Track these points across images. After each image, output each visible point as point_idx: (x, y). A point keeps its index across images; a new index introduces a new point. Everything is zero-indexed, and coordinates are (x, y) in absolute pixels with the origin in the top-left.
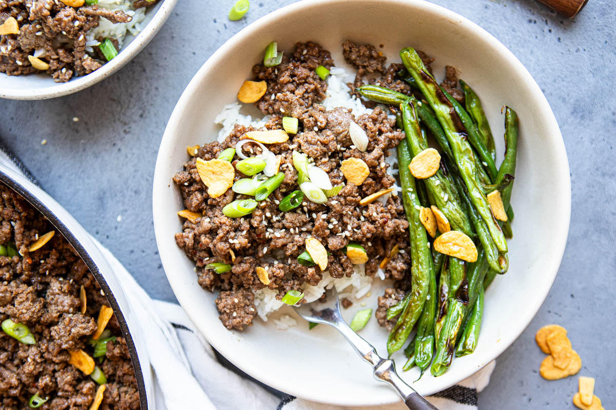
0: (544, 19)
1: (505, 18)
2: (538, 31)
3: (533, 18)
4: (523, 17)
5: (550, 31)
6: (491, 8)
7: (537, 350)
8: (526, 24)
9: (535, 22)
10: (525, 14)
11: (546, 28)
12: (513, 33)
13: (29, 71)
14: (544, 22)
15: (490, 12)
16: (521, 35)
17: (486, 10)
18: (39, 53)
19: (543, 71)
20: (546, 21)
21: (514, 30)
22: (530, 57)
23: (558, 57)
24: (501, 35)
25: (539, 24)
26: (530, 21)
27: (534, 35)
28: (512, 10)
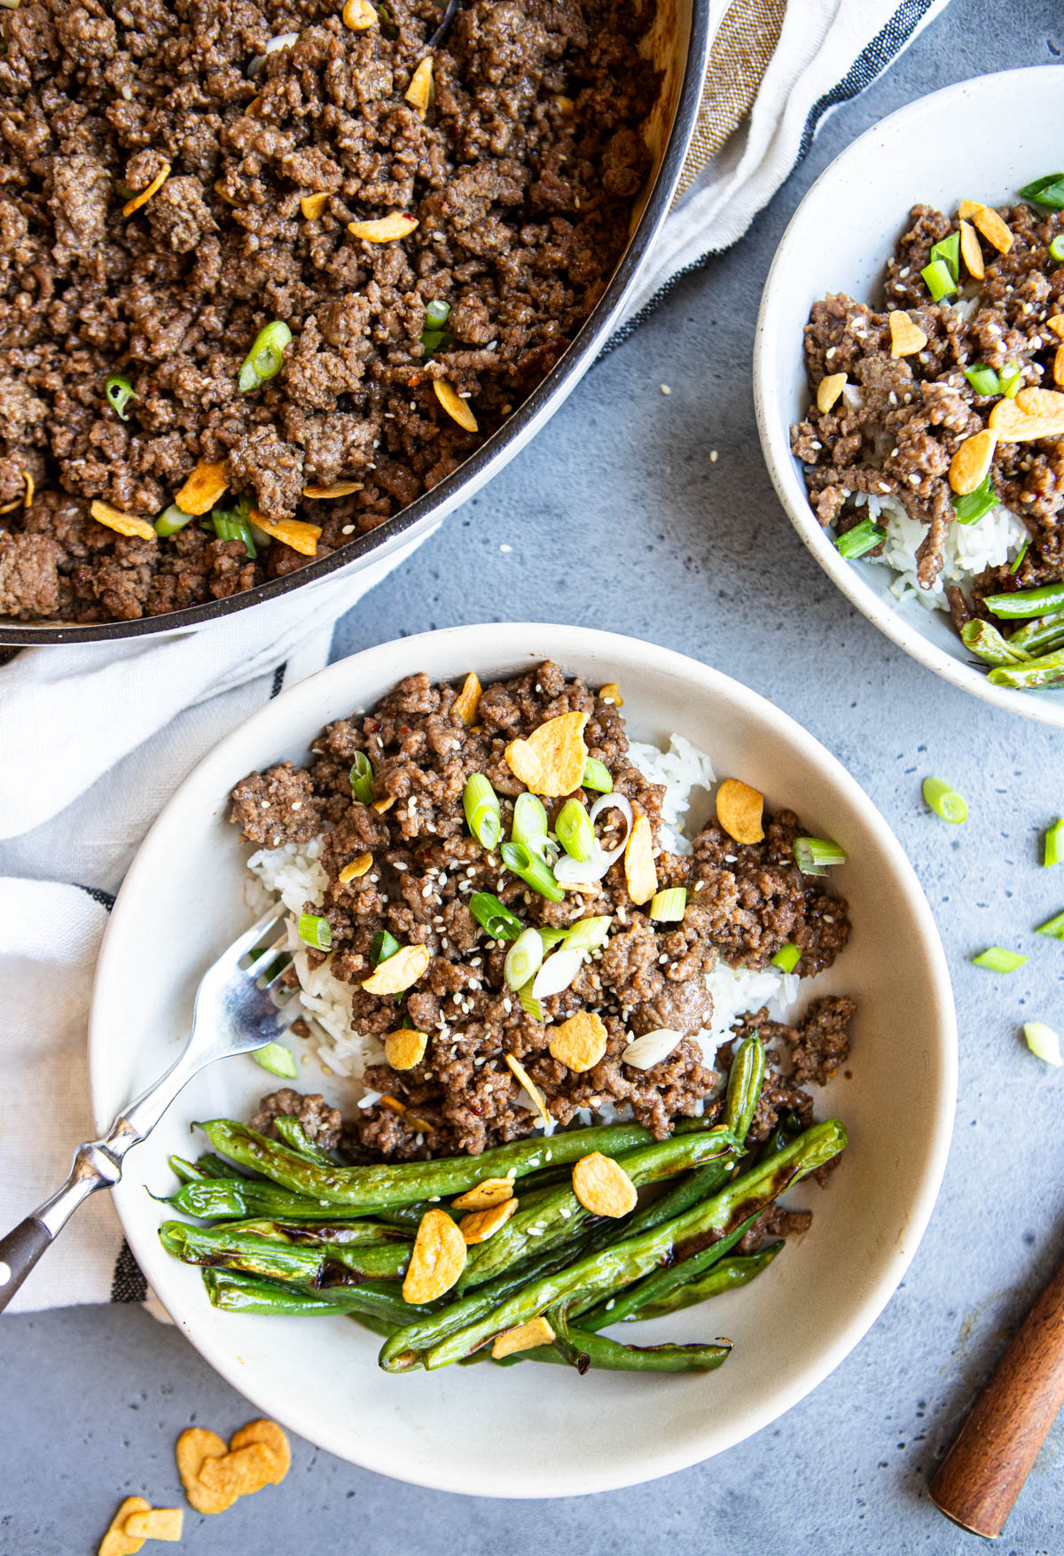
0: (925, 1434)
1: (929, 1353)
2: (902, 1422)
3: (929, 1411)
4: (931, 1390)
5: (902, 1446)
6: (947, 1324)
7: (237, 1423)
8: (915, 1397)
9: (920, 1415)
10: (937, 1394)
11: (906, 1438)
12: (898, 1370)
13: (814, 371)
14: (920, 1434)
15: (941, 1321)
16: (893, 1385)
17: (945, 1313)
18: (852, 395)
19: (819, 1433)
20: (922, 1438)
21: (903, 1371)
22: (848, 1405)
23: (846, 1463)
24: (892, 1345)
25: (916, 1423)
26: (922, 1405)
27: (892, 1413)
28: (944, 1367)
